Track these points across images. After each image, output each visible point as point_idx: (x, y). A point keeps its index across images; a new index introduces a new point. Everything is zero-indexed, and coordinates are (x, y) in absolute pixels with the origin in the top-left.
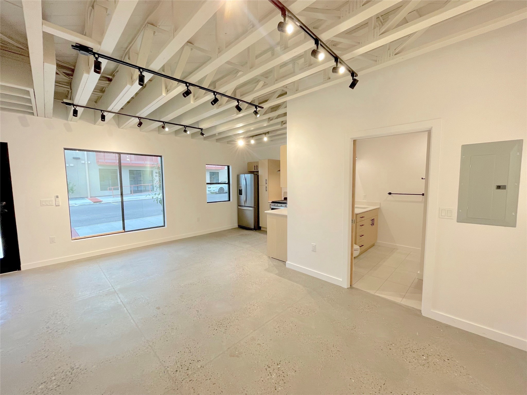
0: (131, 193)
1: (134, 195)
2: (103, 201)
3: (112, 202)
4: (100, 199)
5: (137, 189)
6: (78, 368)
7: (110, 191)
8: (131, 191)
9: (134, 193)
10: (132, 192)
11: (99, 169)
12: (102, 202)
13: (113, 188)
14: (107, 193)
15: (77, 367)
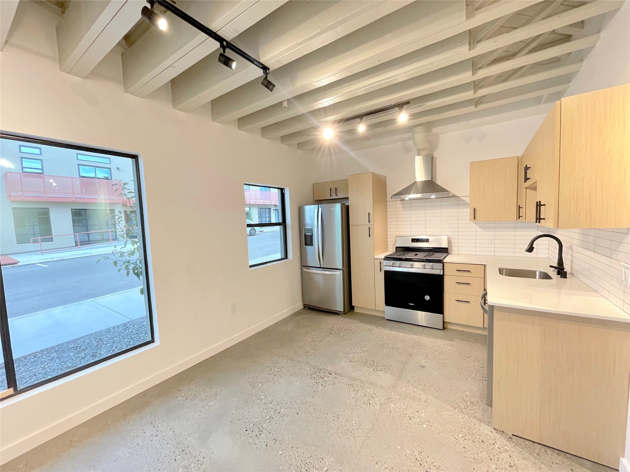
0: (77, 245)
1: (81, 248)
2: (19, 262)
3: (39, 263)
4: (16, 258)
5: (87, 238)
7: (36, 244)
8: (76, 242)
9: (81, 245)
10: (79, 243)
11: (13, 208)
12: (19, 264)
13: (41, 239)
14: (30, 246)
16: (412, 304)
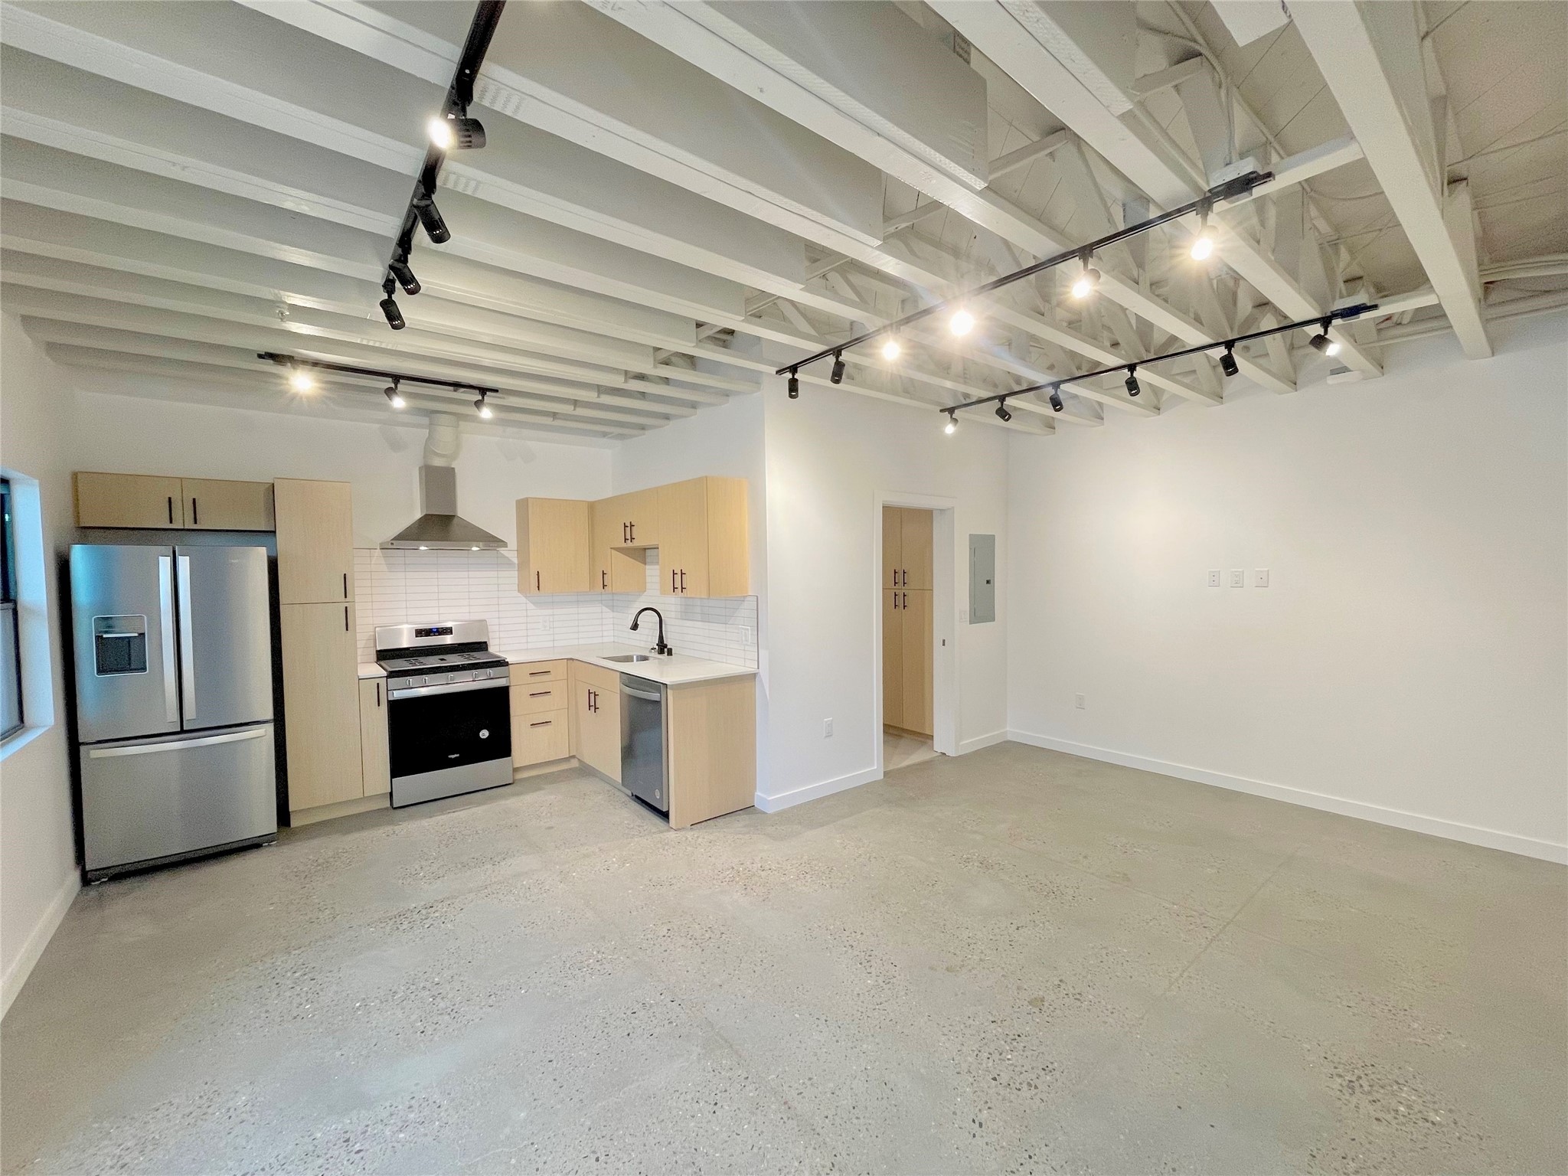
6: (1340, 1076)
15: (1339, 1080)
16: (453, 756)
